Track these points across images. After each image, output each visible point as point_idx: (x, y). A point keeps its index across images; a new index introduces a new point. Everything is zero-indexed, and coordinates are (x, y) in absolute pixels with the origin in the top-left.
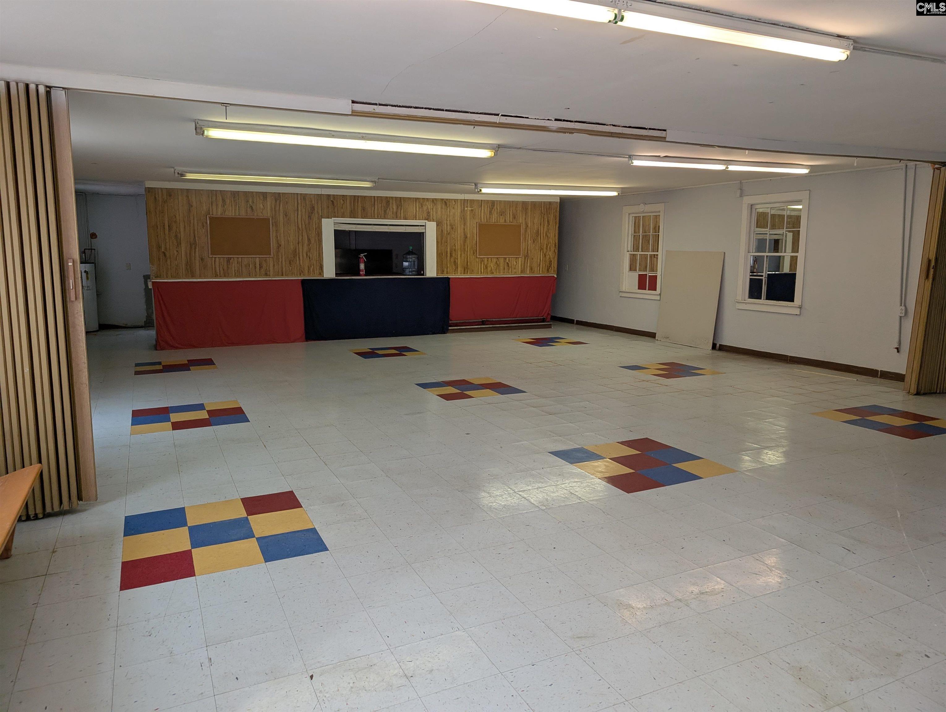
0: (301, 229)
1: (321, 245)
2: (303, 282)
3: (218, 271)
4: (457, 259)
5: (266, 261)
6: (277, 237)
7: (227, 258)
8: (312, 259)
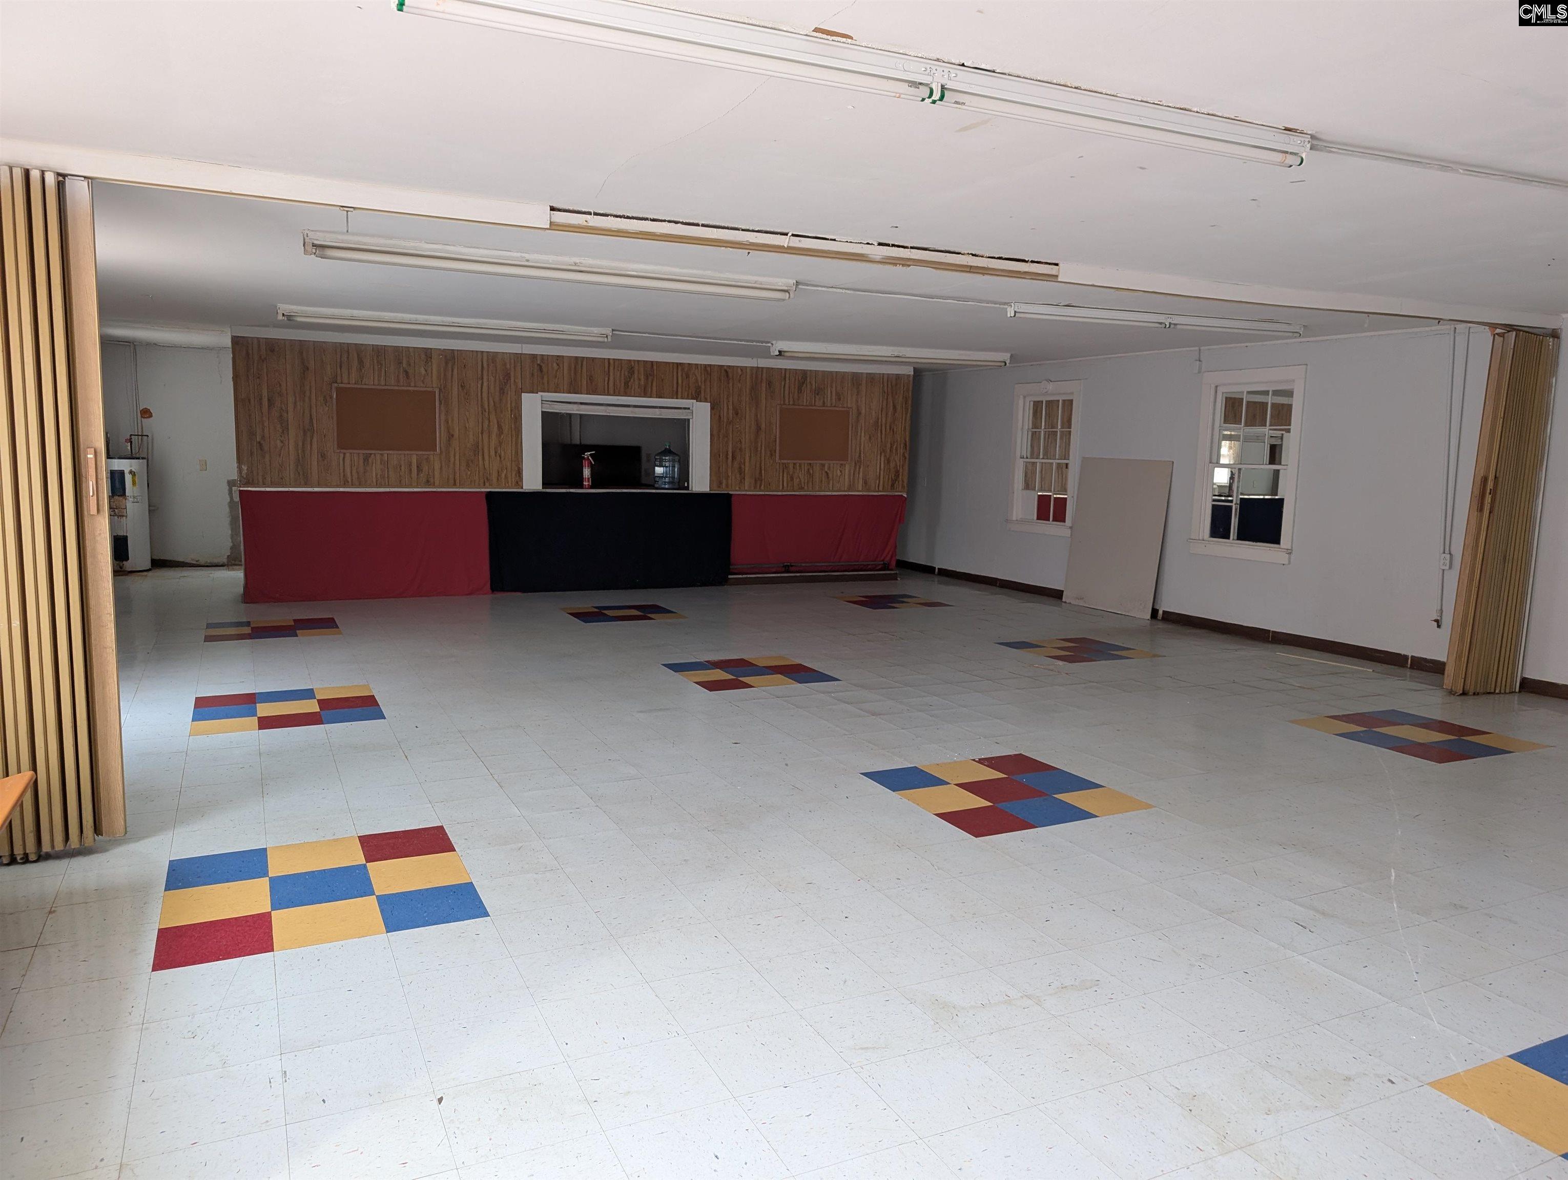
0: (487, 411)
1: (520, 436)
2: (489, 495)
3: (349, 474)
4: (745, 463)
5: (427, 460)
6: (448, 422)
7: (363, 454)
8: (505, 459)
